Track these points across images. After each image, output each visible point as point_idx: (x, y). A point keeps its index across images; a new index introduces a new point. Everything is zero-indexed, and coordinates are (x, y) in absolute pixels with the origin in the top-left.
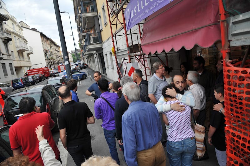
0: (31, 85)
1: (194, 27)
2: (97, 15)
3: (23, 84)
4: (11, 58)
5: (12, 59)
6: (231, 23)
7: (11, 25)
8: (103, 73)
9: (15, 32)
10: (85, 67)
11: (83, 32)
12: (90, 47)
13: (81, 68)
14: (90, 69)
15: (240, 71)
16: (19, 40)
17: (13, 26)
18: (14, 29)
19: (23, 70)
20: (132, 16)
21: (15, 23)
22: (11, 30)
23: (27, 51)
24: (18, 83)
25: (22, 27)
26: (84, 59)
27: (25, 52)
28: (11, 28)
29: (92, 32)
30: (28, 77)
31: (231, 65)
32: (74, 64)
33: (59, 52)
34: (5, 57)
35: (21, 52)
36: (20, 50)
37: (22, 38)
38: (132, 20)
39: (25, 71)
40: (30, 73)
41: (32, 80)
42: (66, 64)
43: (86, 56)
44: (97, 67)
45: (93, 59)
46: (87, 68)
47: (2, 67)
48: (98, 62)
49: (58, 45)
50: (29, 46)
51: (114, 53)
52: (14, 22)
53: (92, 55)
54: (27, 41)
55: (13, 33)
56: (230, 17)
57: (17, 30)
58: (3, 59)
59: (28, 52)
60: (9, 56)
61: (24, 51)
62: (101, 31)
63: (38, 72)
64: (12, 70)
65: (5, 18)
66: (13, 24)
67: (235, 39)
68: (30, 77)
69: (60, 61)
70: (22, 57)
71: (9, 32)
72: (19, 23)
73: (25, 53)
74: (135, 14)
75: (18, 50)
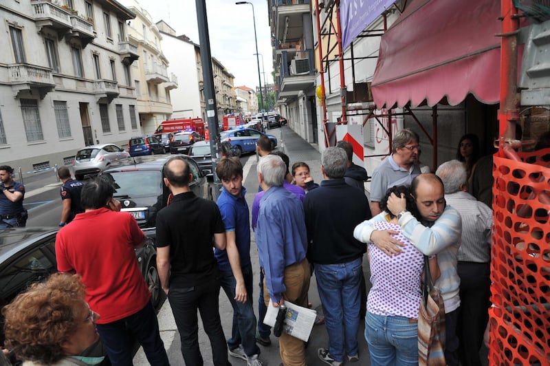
0: (165, 152)
1: (470, 49)
2: (309, 10)
3: (149, 148)
4: (135, 94)
5: (135, 96)
6: (530, 42)
7: (140, 29)
8: (312, 141)
9: (147, 42)
10: (279, 123)
11: (280, 48)
12: (288, 81)
13: (271, 126)
14: (289, 128)
15: (528, 174)
16: (152, 59)
17: (142, 31)
18: (144, 37)
19: (155, 121)
20: (351, 16)
21: (149, 24)
22: (139, 38)
23: (166, 82)
24: (140, 146)
25: (160, 31)
26: (280, 107)
27: (163, 83)
28: (139, 34)
29: (299, 47)
30: (161, 136)
31: (512, 154)
32: (257, 116)
33: (231, 87)
34: (123, 92)
35: (153, 84)
36: (152, 80)
37: (159, 55)
38: (350, 27)
39: (158, 122)
40: (166, 129)
41: (168, 142)
42: (209, 116)
43: (284, 100)
44: (303, 126)
45: (297, 108)
46: (283, 127)
47: (117, 111)
48: (305, 115)
49: (229, 72)
50: (170, 72)
51: (320, 100)
52: (146, 22)
53: (295, 98)
54: (167, 62)
55: (142, 43)
56: (531, 26)
57: (150, 38)
58: (120, 95)
59: (167, 85)
60: (130, 91)
61: (160, 83)
62: (315, 47)
63: (182, 127)
64: (133, 118)
65: (131, 14)
66: (144, 26)
67: (535, 86)
68: (164, 136)
69: (231, 108)
70: (155, 95)
71: (134, 43)
72: (157, 24)
73: (162, 87)
74: (356, 13)
75: (148, 79)
